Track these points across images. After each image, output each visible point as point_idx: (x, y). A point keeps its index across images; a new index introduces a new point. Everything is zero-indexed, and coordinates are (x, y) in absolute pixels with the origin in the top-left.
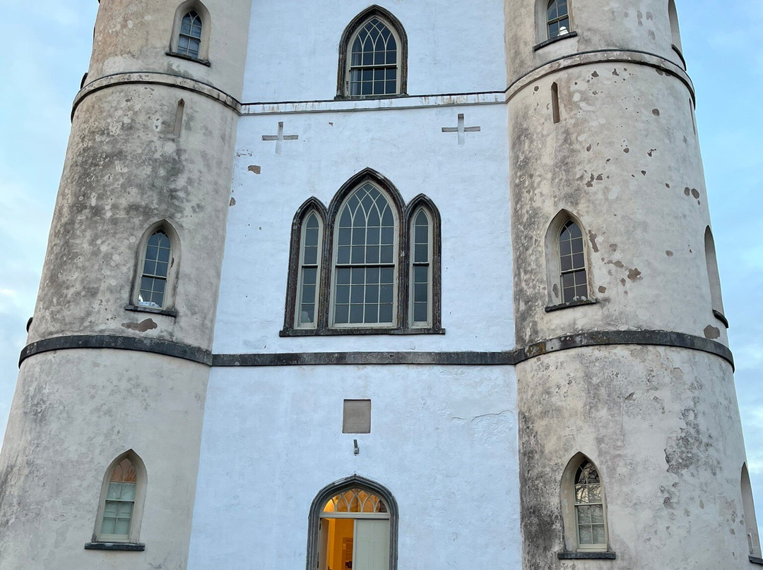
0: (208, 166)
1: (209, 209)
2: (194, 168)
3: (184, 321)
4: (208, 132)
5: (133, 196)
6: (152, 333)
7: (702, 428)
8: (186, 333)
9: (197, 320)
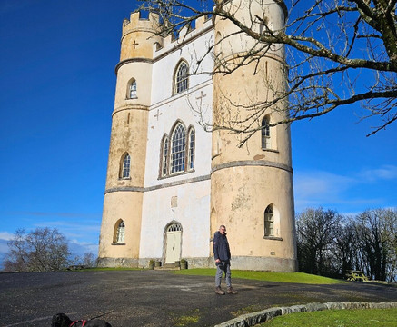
0: (138, 131)
1: (139, 144)
2: (133, 134)
3: (133, 180)
4: (137, 120)
5: (119, 147)
6: (125, 185)
7: (246, 194)
8: (134, 183)
9: (137, 179)
